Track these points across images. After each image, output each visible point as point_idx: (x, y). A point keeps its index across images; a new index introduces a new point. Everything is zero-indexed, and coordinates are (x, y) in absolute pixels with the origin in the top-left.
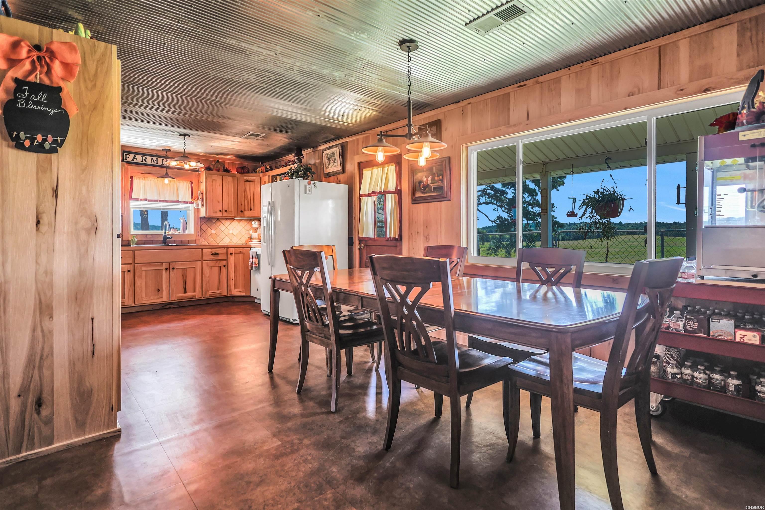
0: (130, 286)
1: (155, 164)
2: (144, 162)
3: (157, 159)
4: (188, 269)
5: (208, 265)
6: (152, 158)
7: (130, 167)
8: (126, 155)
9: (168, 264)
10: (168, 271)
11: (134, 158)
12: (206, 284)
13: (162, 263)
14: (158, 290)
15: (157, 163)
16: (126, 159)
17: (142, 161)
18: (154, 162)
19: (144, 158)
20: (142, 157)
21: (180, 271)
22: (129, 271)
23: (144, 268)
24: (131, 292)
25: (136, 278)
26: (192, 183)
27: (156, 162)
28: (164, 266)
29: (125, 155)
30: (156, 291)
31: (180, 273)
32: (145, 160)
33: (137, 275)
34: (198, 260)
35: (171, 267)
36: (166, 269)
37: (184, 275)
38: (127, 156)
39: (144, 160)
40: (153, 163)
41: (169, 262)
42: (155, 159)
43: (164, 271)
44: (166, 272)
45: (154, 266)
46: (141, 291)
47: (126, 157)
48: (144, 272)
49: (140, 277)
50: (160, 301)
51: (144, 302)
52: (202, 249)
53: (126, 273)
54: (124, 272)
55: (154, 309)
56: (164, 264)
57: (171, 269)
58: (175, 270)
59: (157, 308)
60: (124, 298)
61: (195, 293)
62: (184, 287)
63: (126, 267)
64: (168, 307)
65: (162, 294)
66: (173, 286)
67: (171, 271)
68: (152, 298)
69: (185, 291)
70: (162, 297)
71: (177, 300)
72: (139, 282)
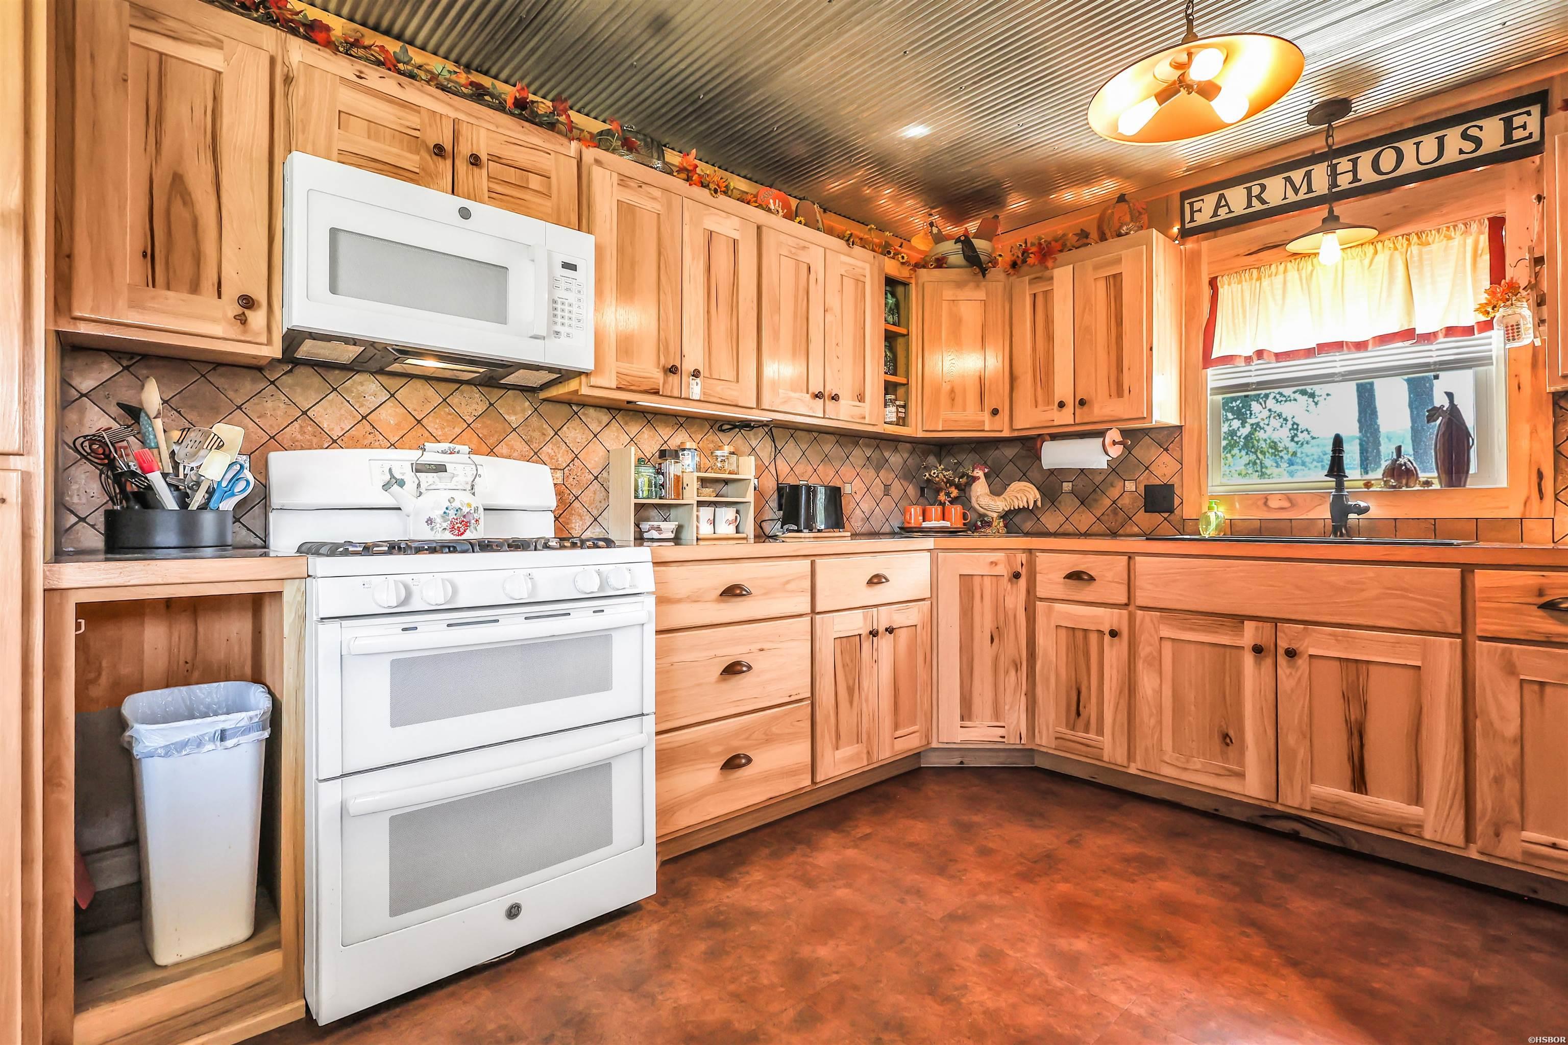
0: (1120, 693)
1: (1301, 196)
2: (1257, 206)
3: (1307, 174)
4: (1372, 668)
5: (1510, 669)
6: (1288, 180)
7: (1205, 246)
8: (1191, 204)
9: (1268, 626)
10: (1269, 662)
11: (1218, 206)
12: (1498, 781)
13: (1239, 619)
14: (1226, 738)
15: (1310, 190)
16: (1192, 220)
17: (1249, 205)
18: (1296, 191)
19: (1256, 190)
20: (1249, 190)
21: (1331, 668)
22: (1114, 634)
23: (1166, 632)
24: (1123, 717)
25: (1140, 665)
26: (1497, 225)
27: (1304, 188)
28: (1250, 634)
29: (1187, 208)
30: (1217, 740)
31: (1330, 677)
32: (1259, 197)
33: (1144, 650)
34: (1438, 627)
35: (1283, 644)
36: (1258, 650)
37: (1355, 697)
38: (1197, 206)
39: (1255, 202)
40: (1292, 197)
41: (1275, 621)
42: (1297, 176)
43: (1249, 659)
44: (1258, 663)
45: (1206, 629)
46: (1160, 722)
47: (1192, 212)
48: (1167, 648)
49: (1156, 662)
50: (1230, 786)
51: (1167, 771)
52: (1467, 570)
53: (1107, 637)
54: (1101, 632)
55: (1224, 811)
56: (1249, 626)
57: (1281, 651)
58: (1302, 663)
59: (1237, 814)
60: (1100, 732)
61: (1415, 811)
62: (1351, 757)
63: (1107, 618)
64: (1286, 826)
65: (1241, 762)
66: (1290, 739)
67: (1282, 660)
68: (1197, 763)
69: (1359, 783)
70: (1241, 775)
71: (1313, 810)
72: (1147, 683)
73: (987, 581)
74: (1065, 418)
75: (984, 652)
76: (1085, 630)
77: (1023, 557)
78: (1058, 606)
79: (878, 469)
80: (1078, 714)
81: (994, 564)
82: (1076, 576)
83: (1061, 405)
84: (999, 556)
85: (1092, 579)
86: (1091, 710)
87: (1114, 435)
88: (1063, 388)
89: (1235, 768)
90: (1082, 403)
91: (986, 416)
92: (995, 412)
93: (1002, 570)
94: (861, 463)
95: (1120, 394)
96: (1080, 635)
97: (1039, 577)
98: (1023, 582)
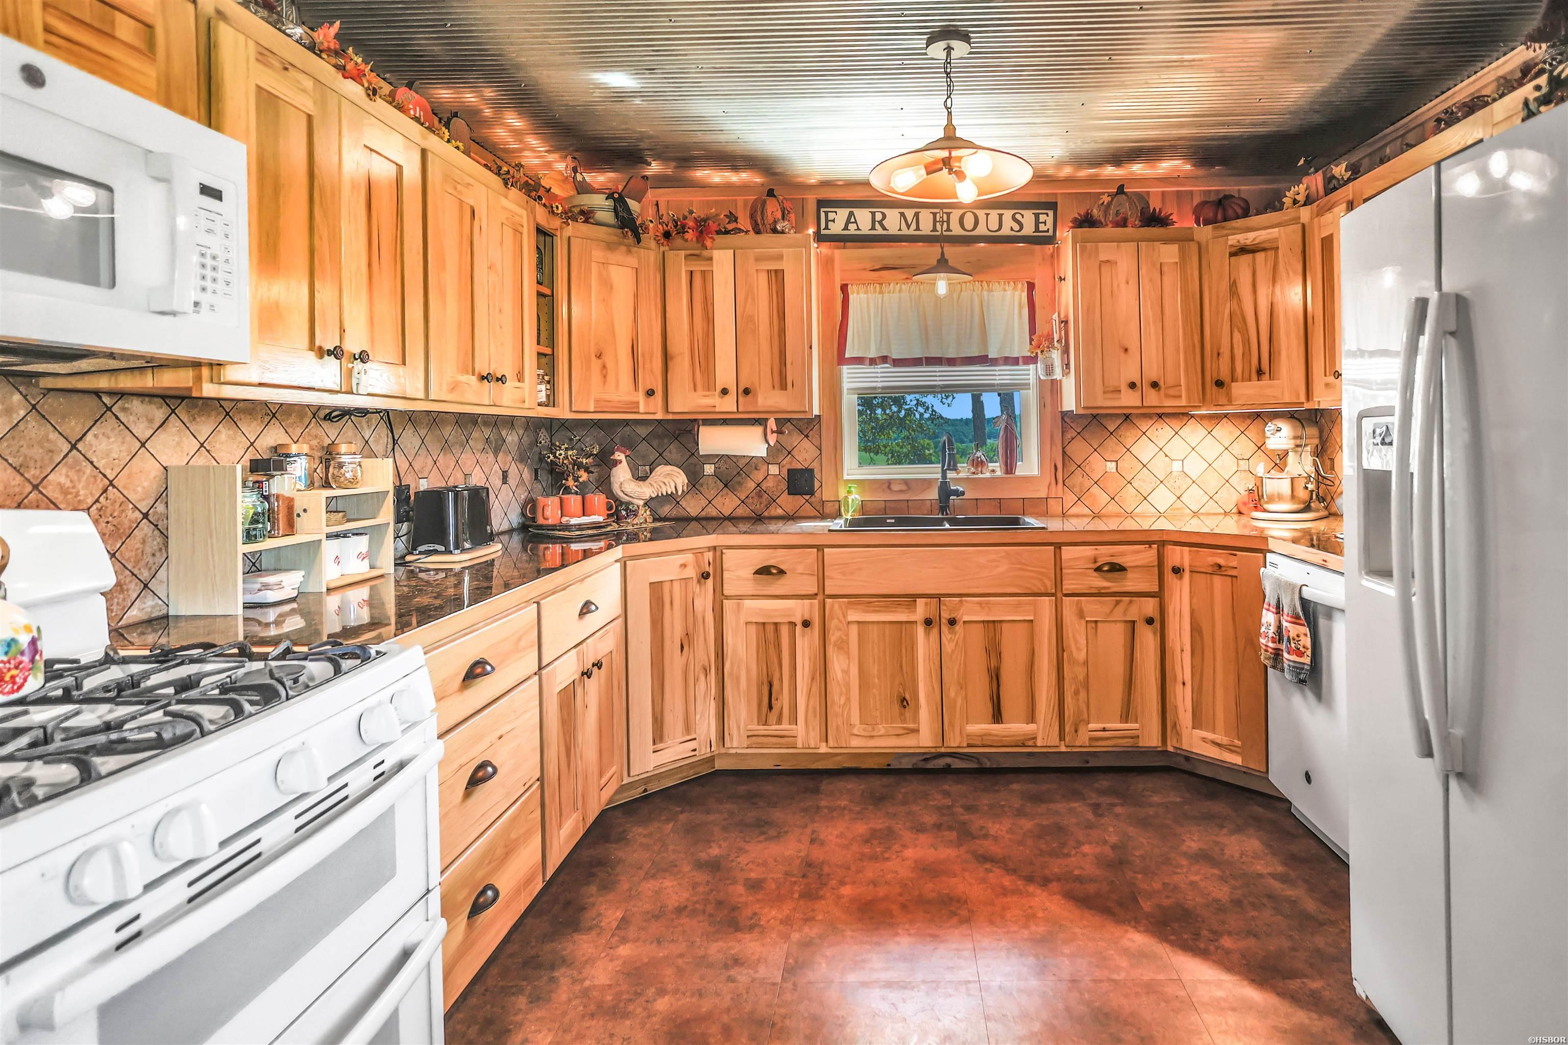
0: (813, 679)
1: (912, 231)
2: (879, 231)
3: (917, 215)
4: (1004, 626)
5: (1081, 615)
6: (902, 214)
7: (838, 255)
8: (826, 213)
9: (935, 601)
10: (935, 631)
11: (848, 222)
12: (1077, 693)
13: (911, 599)
14: (903, 702)
15: (918, 229)
16: (827, 228)
17: (873, 228)
18: (908, 226)
19: (879, 217)
20: (873, 214)
21: (978, 630)
22: (806, 624)
23: (853, 616)
24: (815, 702)
25: (830, 650)
26: (1031, 286)
27: (914, 226)
28: (921, 610)
29: (823, 215)
30: (896, 707)
31: (977, 636)
32: (880, 223)
33: (833, 637)
34: (1043, 590)
35: (945, 615)
36: (928, 622)
37: (994, 650)
38: (831, 216)
39: (877, 226)
40: (905, 231)
41: (939, 597)
42: (910, 213)
43: (920, 630)
44: (927, 633)
45: (886, 609)
46: (848, 699)
47: (827, 221)
48: (854, 631)
49: (842, 646)
50: (908, 743)
51: (855, 742)
52: (1058, 546)
53: (799, 628)
54: (793, 624)
55: (895, 765)
56: (920, 602)
57: (944, 621)
58: (958, 628)
59: (906, 764)
60: (794, 720)
61: (1032, 727)
62: (992, 698)
63: (798, 609)
64: (941, 763)
65: (916, 719)
66: (952, 691)
67: (945, 629)
68: (881, 729)
69: (997, 716)
70: (917, 731)
71: (969, 746)
72: (838, 665)
73: (676, 586)
74: (728, 405)
75: (675, 662)
76: (776, 624)
77: (709, 556)
78: (748, 603)
79: (496, 452)
80: (770, 707)
81: (684, 566)
82: (764, 571)
83: (725, 392)
84: (689, 557)
85: (781, 572)
86: (784, 700)
87: (772, 424)
88: (725, 374)
89: (911, 726)
90: (747, 392)
91: (641, 397)
92: (650, 393)
93: (691, 572)
94: (480, 446)
95: (783, 387)
96: (770, 629)
97: (726, 575)
98: (710, 581)
